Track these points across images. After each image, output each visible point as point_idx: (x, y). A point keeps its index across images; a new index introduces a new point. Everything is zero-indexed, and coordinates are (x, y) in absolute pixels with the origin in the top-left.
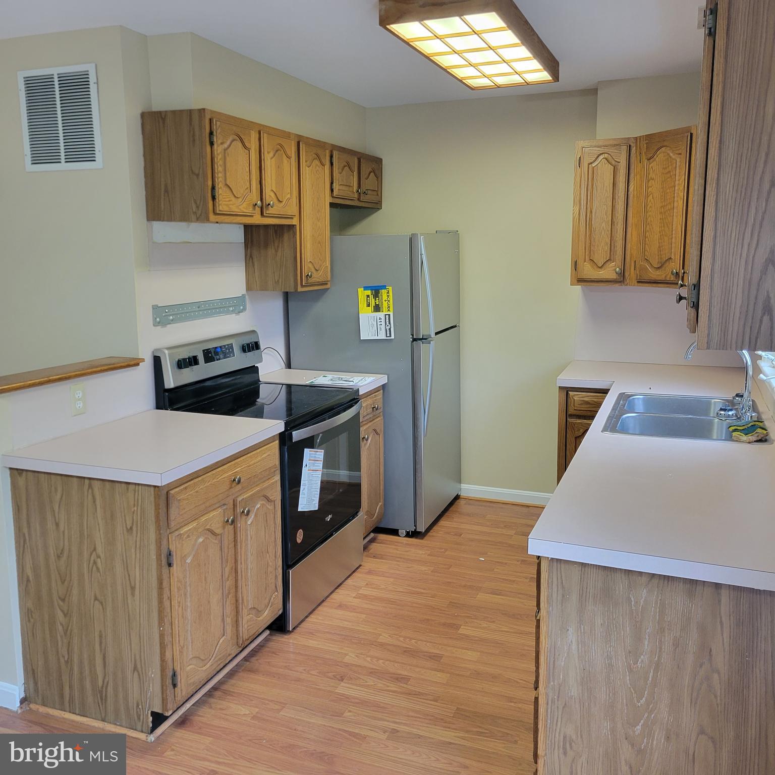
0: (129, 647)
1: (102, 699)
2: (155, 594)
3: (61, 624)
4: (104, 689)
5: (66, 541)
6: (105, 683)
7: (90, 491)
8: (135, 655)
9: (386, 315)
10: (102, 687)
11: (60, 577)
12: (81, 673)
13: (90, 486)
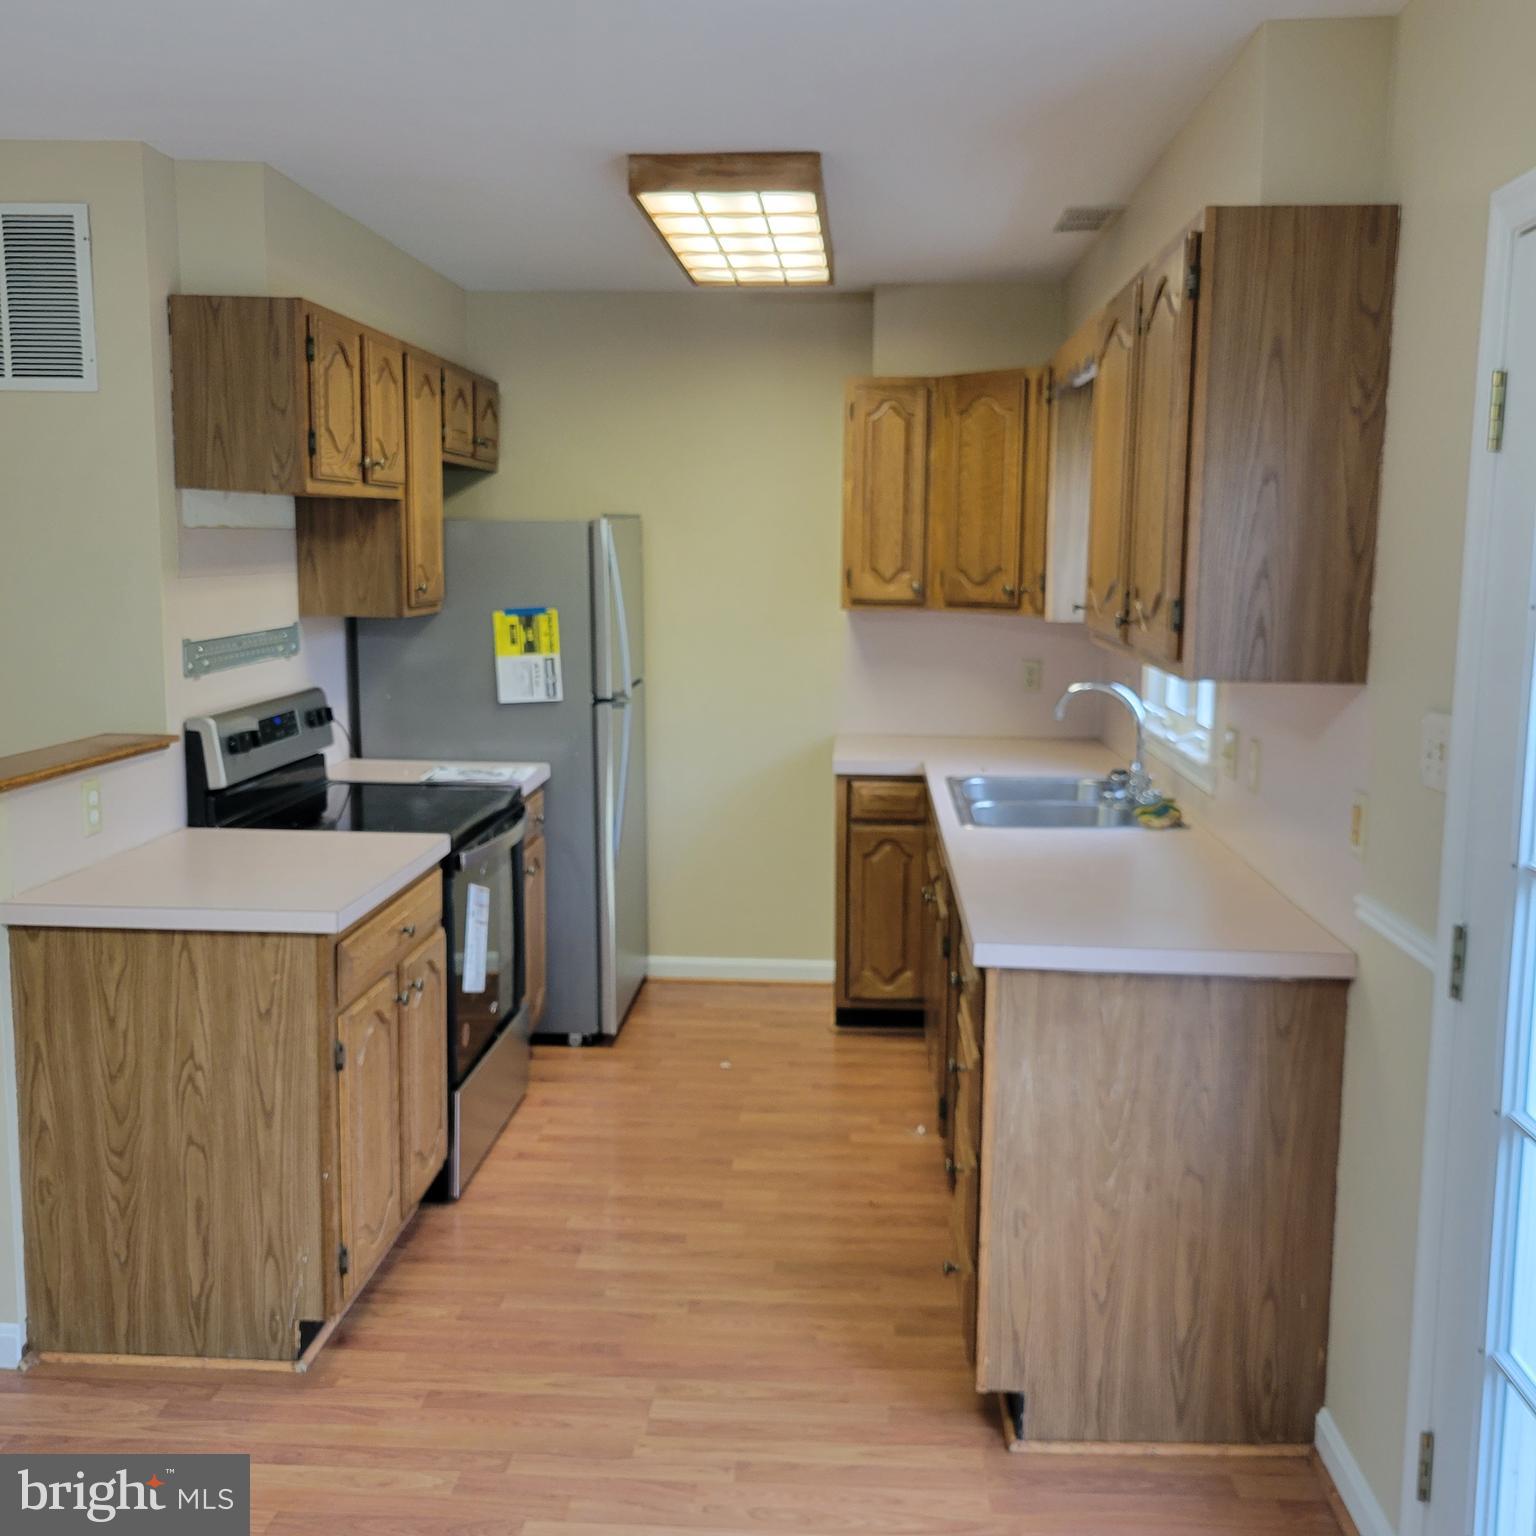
0: (258, 1218)
1: (197, 1318)
2: (312, 1120)
3: (115, 1198)
4: (204, 1298)
5: (130, 1048)
6: (206, 1291)
7: (185, 954)
8: (270, 1230)
9: (546, 660)
10: (200, 1295)
11: (116, 1113)
12: (155, 1278)
13: (185, 946)
